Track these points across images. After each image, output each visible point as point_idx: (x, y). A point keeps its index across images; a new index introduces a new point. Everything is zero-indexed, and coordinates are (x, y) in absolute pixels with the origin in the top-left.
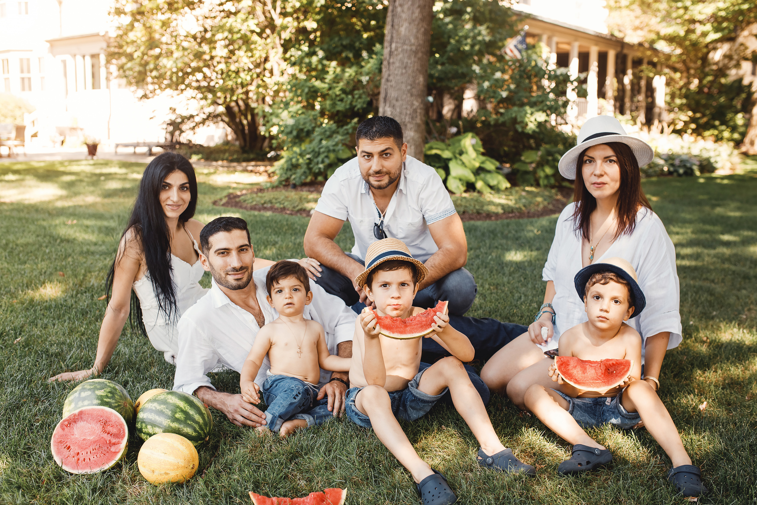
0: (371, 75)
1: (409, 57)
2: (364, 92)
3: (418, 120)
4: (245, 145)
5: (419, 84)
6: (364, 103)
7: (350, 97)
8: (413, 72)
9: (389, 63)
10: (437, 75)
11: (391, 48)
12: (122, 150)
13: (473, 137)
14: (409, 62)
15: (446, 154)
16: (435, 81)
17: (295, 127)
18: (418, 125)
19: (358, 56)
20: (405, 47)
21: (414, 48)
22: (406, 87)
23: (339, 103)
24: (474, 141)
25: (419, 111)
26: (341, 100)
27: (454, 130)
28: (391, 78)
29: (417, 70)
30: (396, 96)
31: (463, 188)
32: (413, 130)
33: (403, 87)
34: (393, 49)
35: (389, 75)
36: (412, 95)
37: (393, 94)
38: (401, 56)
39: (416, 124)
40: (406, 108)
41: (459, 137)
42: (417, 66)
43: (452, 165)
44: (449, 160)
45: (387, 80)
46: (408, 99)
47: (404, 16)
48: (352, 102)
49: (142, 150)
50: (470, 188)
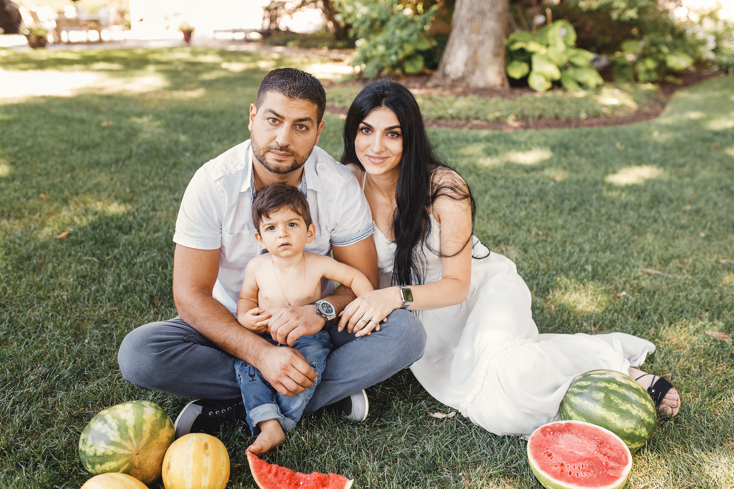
3: (500, 9)
13: (563, 26)
15: (532, 47)
18: (500, 14)
24: (563, 32)
27: (541, 20)
31: (547, 86)
39: (498, 12)
41: (547, 28)
43: (536, 59)
44: (534, 53)
49: (240, 36)
50: (557, 84)
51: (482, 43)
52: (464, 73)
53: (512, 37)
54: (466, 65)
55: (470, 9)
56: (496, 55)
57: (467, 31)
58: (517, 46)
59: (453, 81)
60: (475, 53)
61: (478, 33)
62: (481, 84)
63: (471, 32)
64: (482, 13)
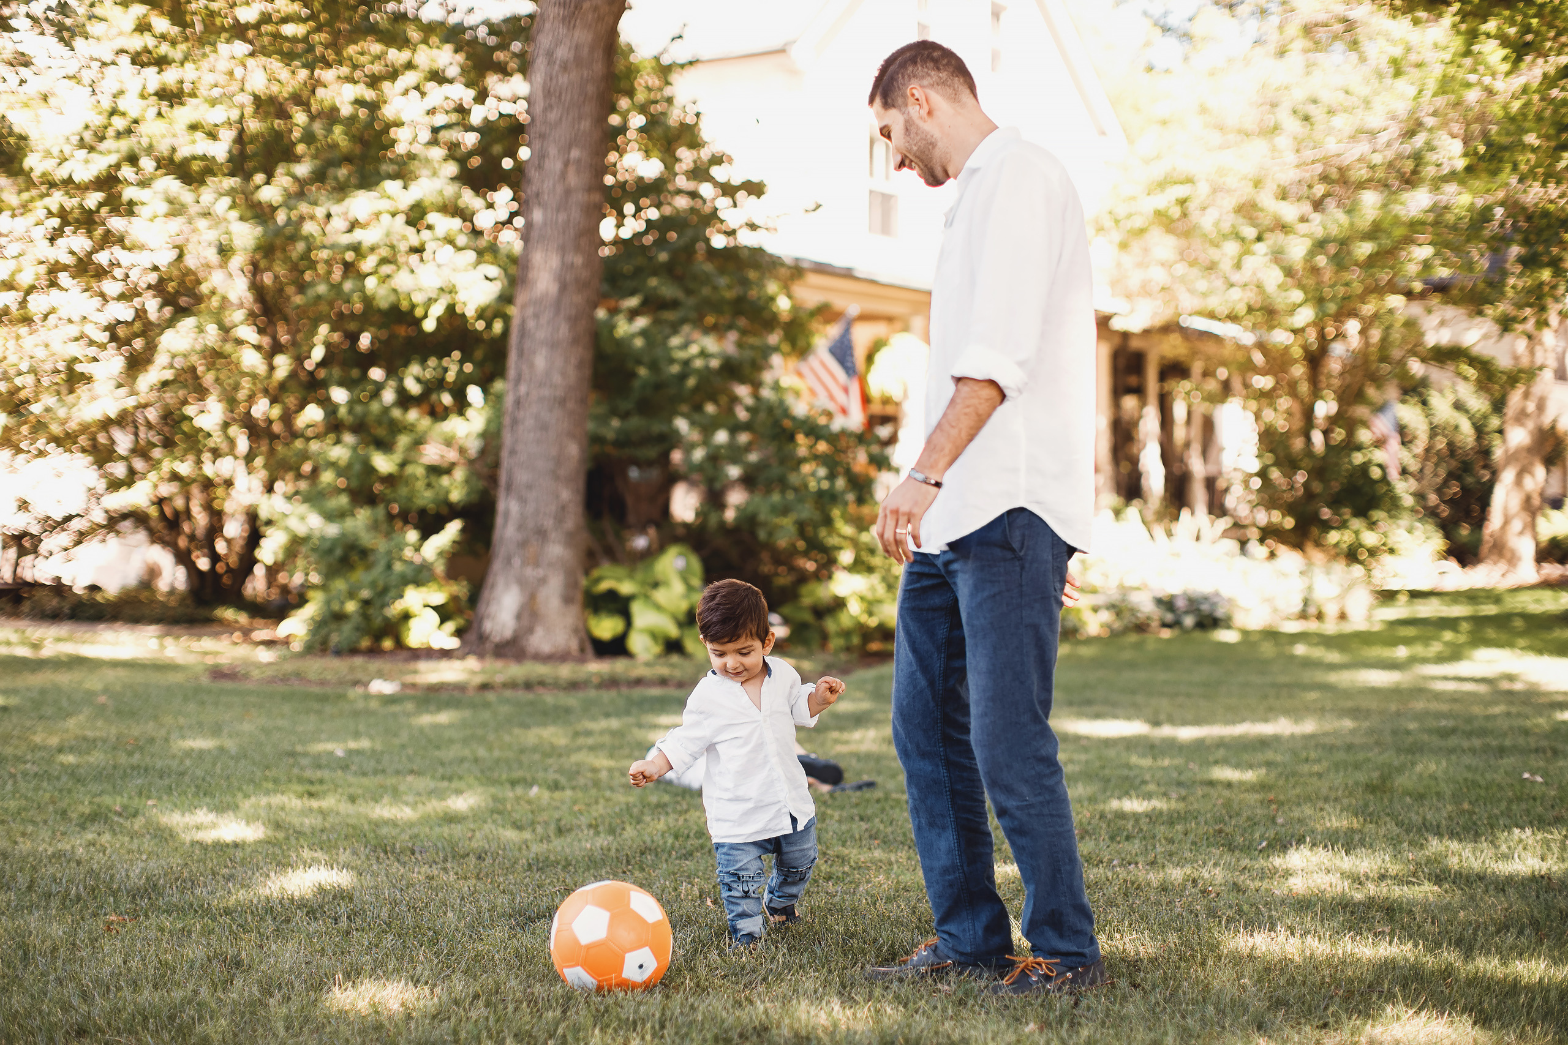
1: (551, 410)
3: (570, 525)
5: (570, 456)
8: (559, 435)
10: (611, 437)
13: (680, 555)
14: (552, 418)
15: (626, 588)
16: (606, 448)
18: (571, 535)
20: (544, 392)
21: (559, 393)
22: (546, 464)
24: (680, 563)
25: (570, 507)
27: (640, 542)
28: (517, 448)
29: (566, 431)
30: (529, 481)
31: (657, 649)
32: (561, 542)
33: (541, 463)
34: (521, 395)
35: (515, 443)
36: (556, 477)
37: (522, 477)
38: (537, 408)
39: (567, 531)
40: (547, 503)
41: (654, 559)
42: (567, 426)
43: (637, 608)
44: (633, 598)
45: (512, 452)
46: (551, 486)
47: (541, 334)
50: (673, 647)
51: (543, 581)
52: (515, 631)
53: (596, 573)
54: (519, 617)
55: (521, 527)
56: (567, 600)
57: (517, 562)
58: (604, 586)
59: (499, 644)
60: (532, 597)
61: (537, 564)
62: (546, 648)
63: (525, 563)
64: (542, 534)
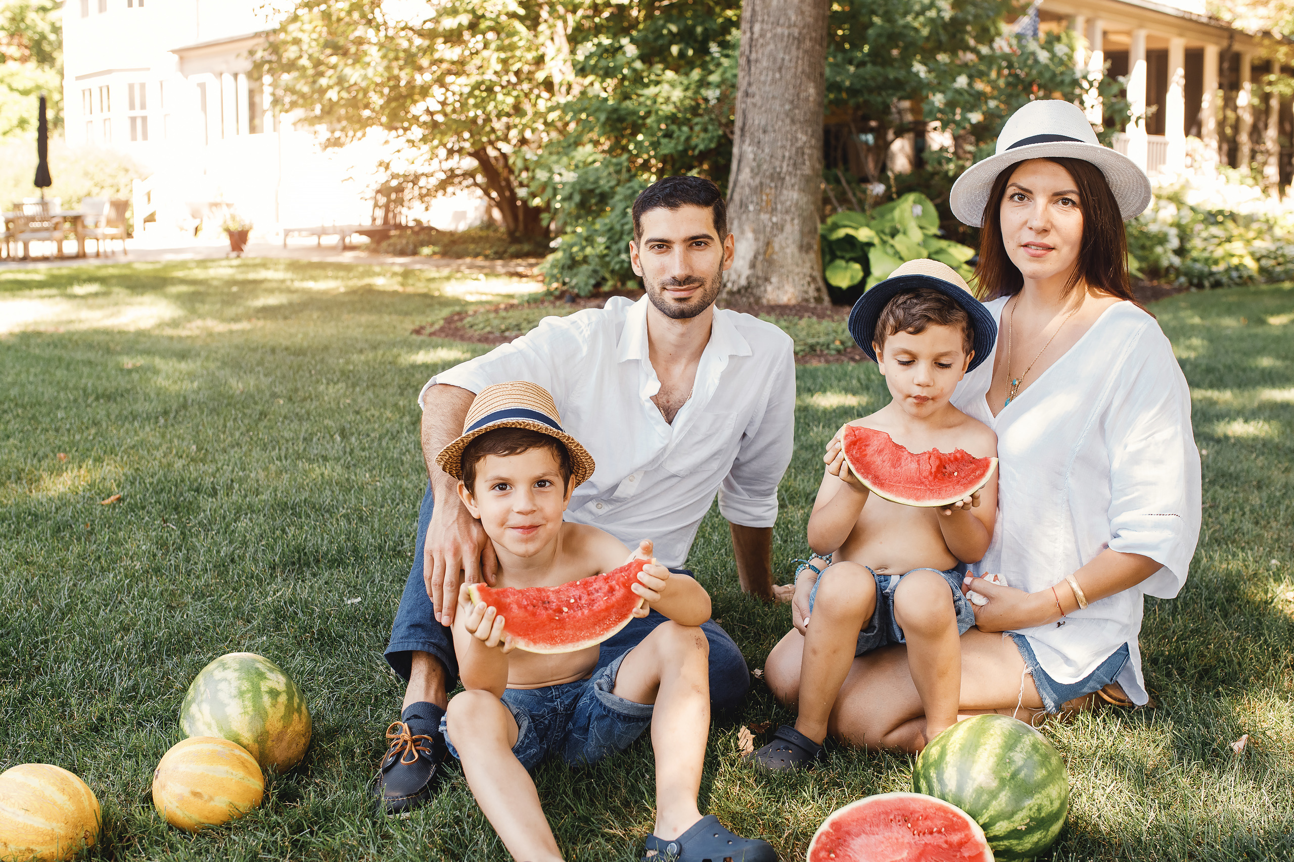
0: (723, 87)
1: (787, 49)
2: (711, 119)
3: (807, 170)
4: (516, 230)
5: (807, 99)
6: (711, 140)
7: (685, 129)
8: (795, 76)
9: (749, 61)
10: (847, 83)
11: (752, 33)
12: (295, 241)
13: (917, 202)
14: (787, 58)
15: (864, 234)
16: (844, 95)
17: (578, 187)
18: (807, 179)
19: (703, 50)
20: (779, 30)
21: (796, 32)
22: (782, 105)
23: (664, 141)
24: (918, 210)
25: (807, 151)
26: (668, 135)
27: (879, 189)
28: (753, 89)
29: (803, 72)
30: (763, 122)
32: (796, 187)
33: (777, 105)
34: (756, 36)
35: (750, 84)
36: (793, 121)
37: (757, 119)
38: (771, 46)
39: (802, 175)
40: (783, 147)
41: (891, 205)
42: (803, 66)
43: (874, 256)
44: (870, 245)
45: (747, 94)
46: (788, 128)
48: (688, 139)
49: (332, 240)
51: (779, 228)
52: (749, 279)
53: (832, 219)
54: (753, 266)
55: (755, 173)
56: (804, 248)
57: (751, 208)
58: (841, 233)
59: (731, 293)
60: (768, 244)
61: (774, 211)
62: (780, 299)
63: (761, 210)
64: (777, 178)
